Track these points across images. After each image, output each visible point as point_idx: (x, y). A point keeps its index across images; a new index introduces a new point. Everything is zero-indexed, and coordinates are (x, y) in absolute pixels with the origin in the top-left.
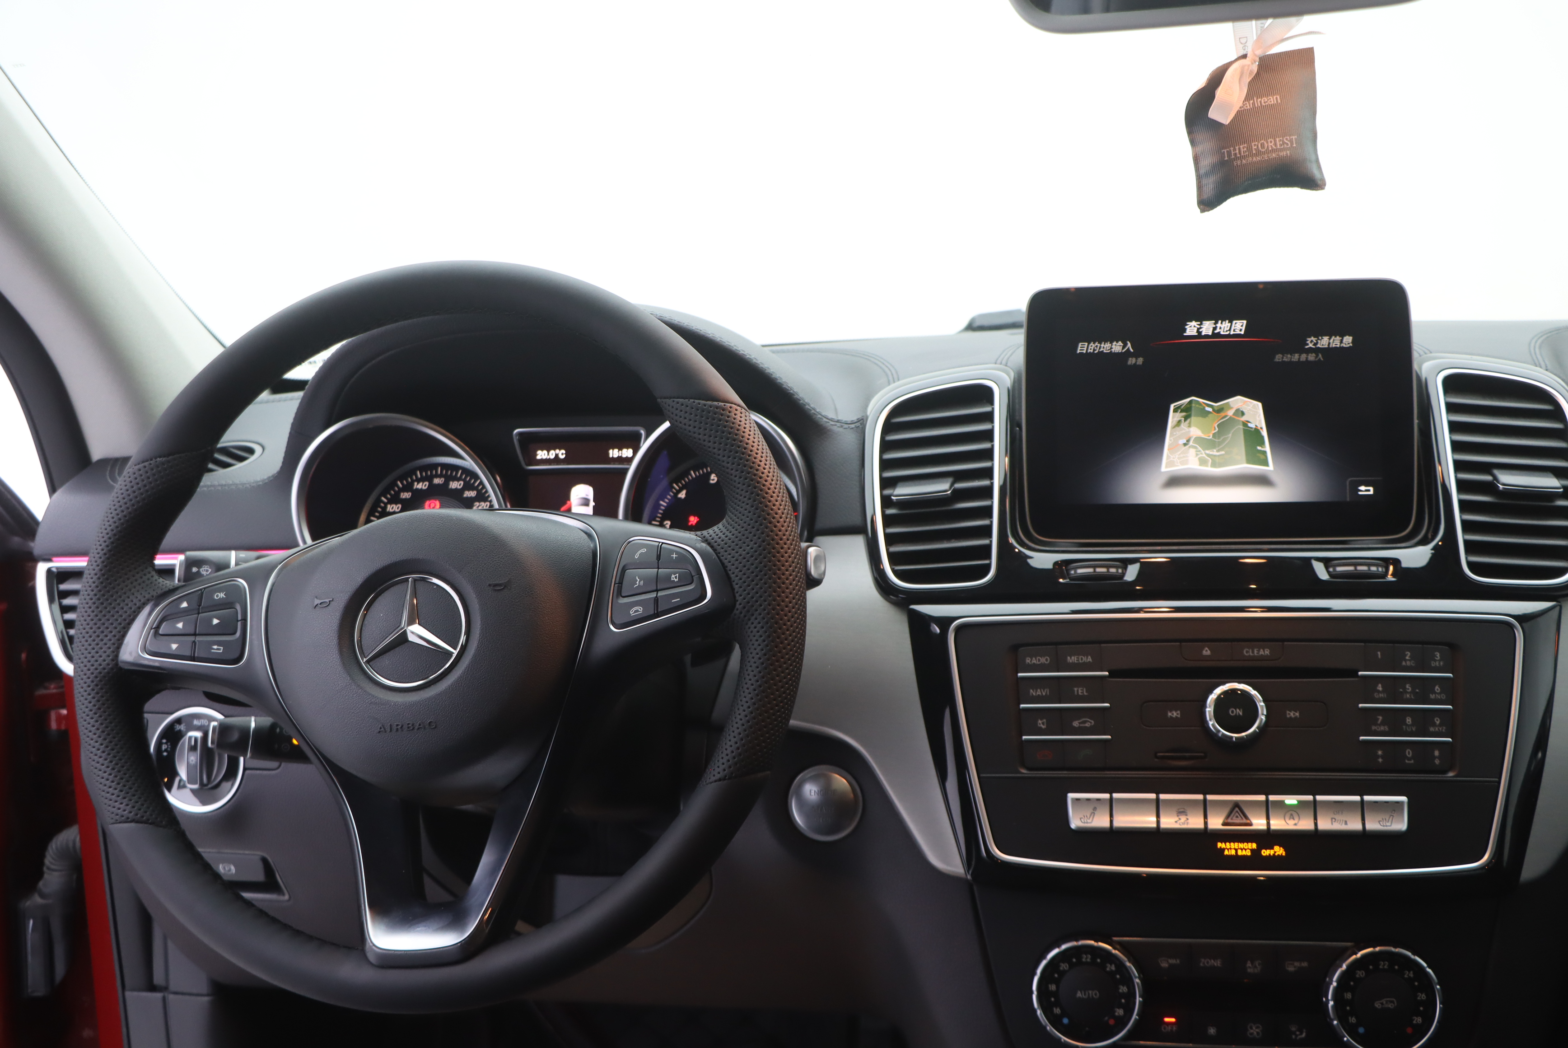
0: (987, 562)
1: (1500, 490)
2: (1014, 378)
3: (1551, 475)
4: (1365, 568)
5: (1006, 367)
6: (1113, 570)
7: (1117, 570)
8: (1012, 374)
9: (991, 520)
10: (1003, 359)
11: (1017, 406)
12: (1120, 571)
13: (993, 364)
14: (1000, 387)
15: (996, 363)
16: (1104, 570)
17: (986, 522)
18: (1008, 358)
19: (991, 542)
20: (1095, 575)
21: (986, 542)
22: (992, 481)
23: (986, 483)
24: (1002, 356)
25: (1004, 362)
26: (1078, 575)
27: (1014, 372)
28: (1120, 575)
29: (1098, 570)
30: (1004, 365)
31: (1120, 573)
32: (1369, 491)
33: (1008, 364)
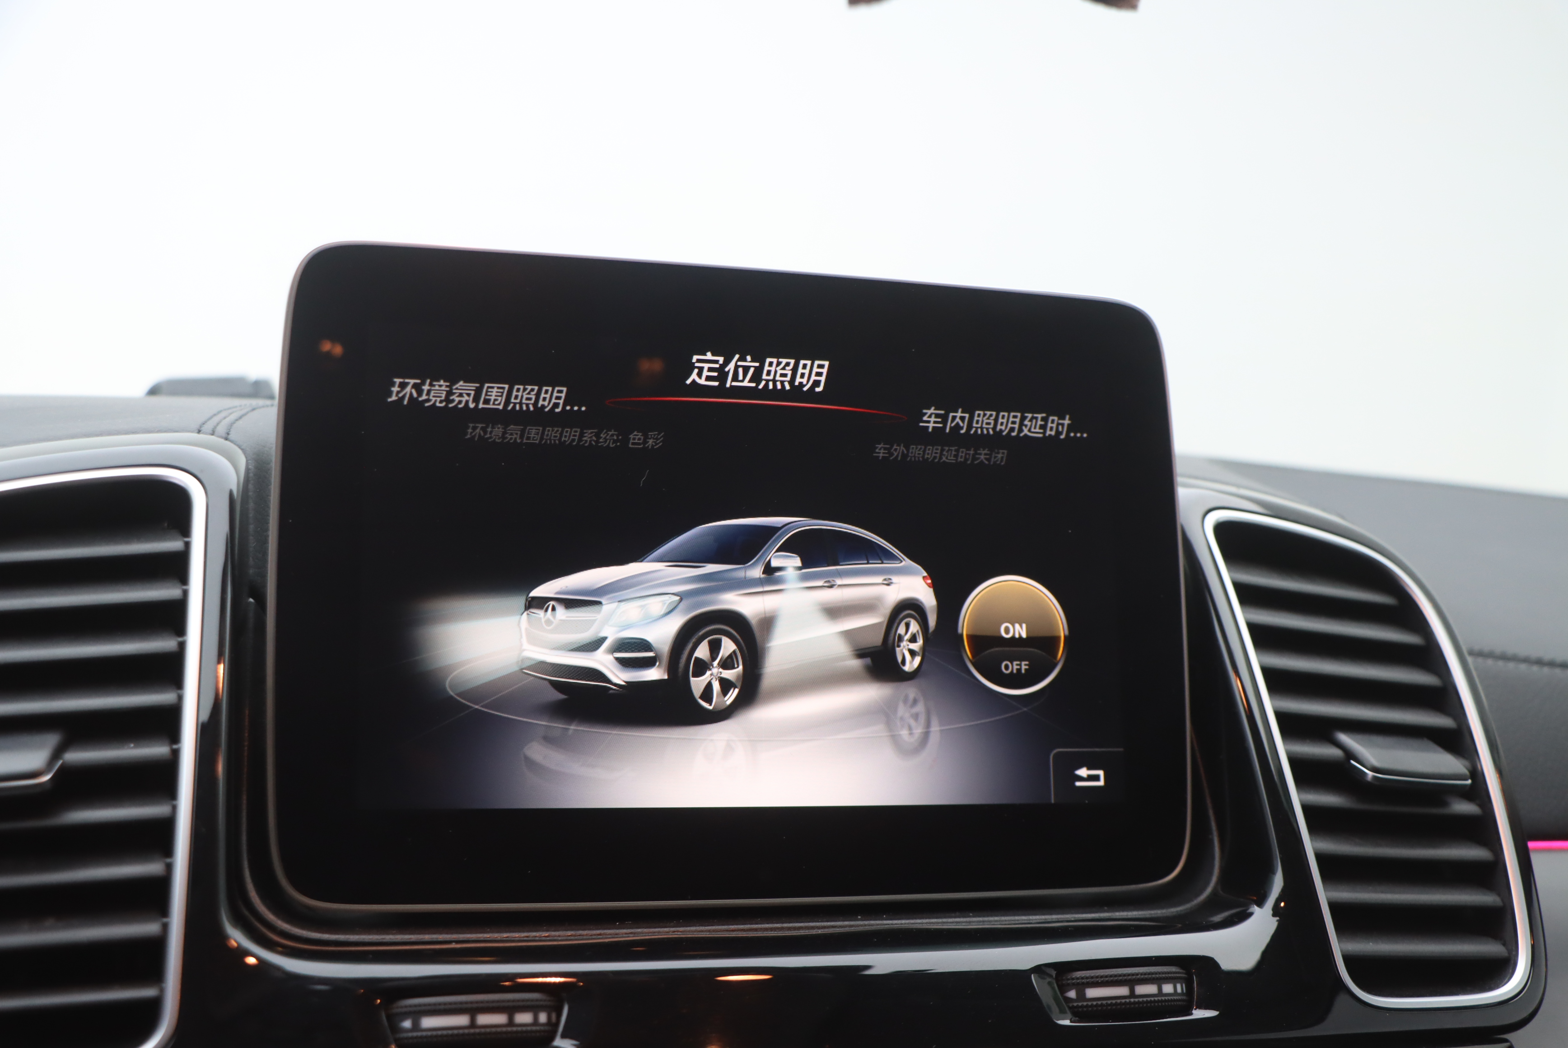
0: (148, 992)
1: (1368, 783)
2: (247, 470)
3: (1431, 745)
4: (1150, 989)
5: (227, 442)
6: (524, 1018)
7: (536, 1018)
8: (242, 461)
9: (168, 860)
10: (218, 424)
11: (252, 543)
12: (543, 1018)
13: (192, 432)
14: (209, 493)
15: (199, 432)
16: (499, 1019)
17: (151, 868)
18: (232, 424)
19: (165, 927)
20: (474, 1034)
21: (148, 928)
22: (175, 747)
23: (158, 750)
24: (216, 419)
25: (221, 429)
26: (424, 1034)
27: (246, 457)
28: (544, 1031)
29: (484, 1019)
30: (221, 437)
31: (543, 1025)
32: (1096, 778)
33: (231, 437)
